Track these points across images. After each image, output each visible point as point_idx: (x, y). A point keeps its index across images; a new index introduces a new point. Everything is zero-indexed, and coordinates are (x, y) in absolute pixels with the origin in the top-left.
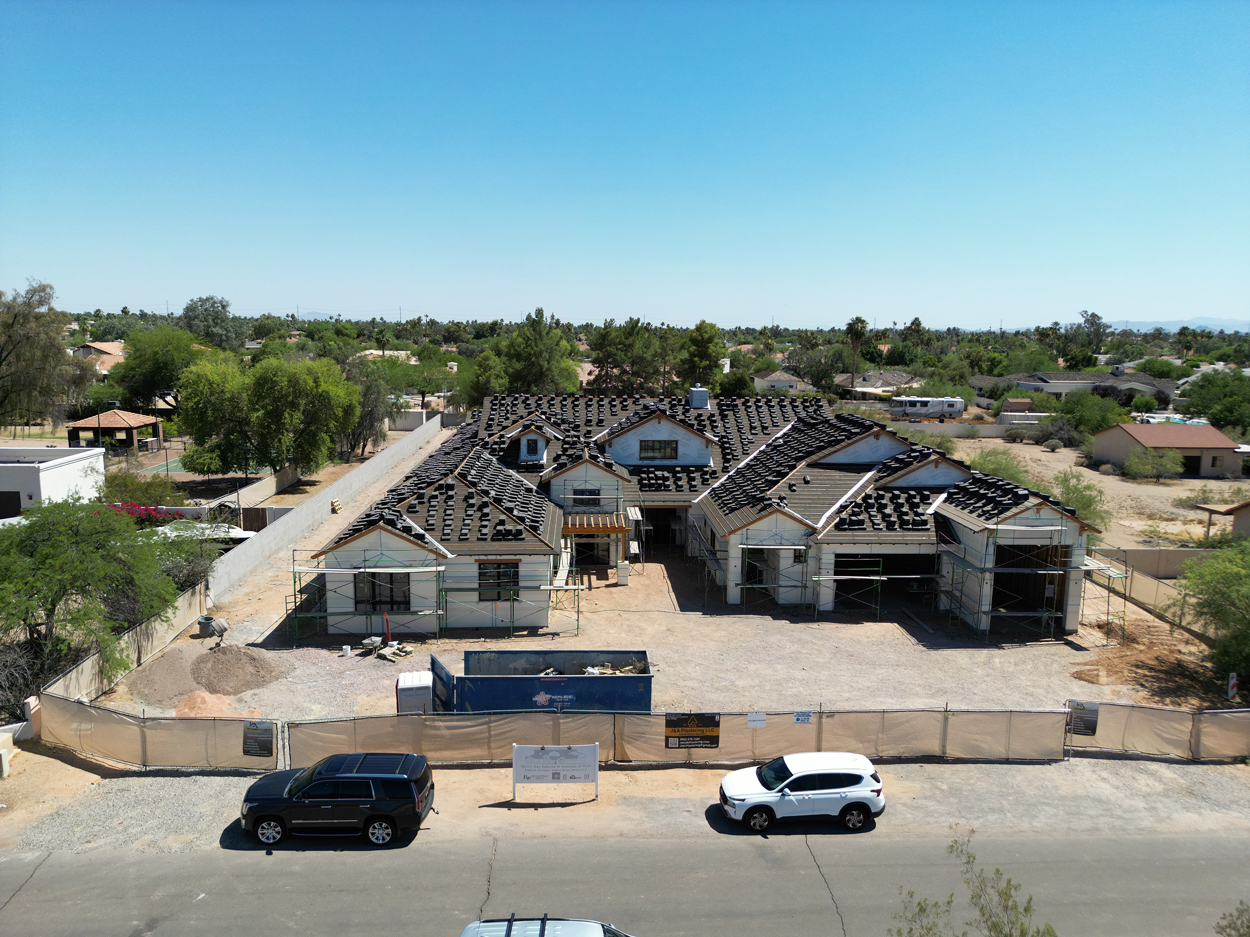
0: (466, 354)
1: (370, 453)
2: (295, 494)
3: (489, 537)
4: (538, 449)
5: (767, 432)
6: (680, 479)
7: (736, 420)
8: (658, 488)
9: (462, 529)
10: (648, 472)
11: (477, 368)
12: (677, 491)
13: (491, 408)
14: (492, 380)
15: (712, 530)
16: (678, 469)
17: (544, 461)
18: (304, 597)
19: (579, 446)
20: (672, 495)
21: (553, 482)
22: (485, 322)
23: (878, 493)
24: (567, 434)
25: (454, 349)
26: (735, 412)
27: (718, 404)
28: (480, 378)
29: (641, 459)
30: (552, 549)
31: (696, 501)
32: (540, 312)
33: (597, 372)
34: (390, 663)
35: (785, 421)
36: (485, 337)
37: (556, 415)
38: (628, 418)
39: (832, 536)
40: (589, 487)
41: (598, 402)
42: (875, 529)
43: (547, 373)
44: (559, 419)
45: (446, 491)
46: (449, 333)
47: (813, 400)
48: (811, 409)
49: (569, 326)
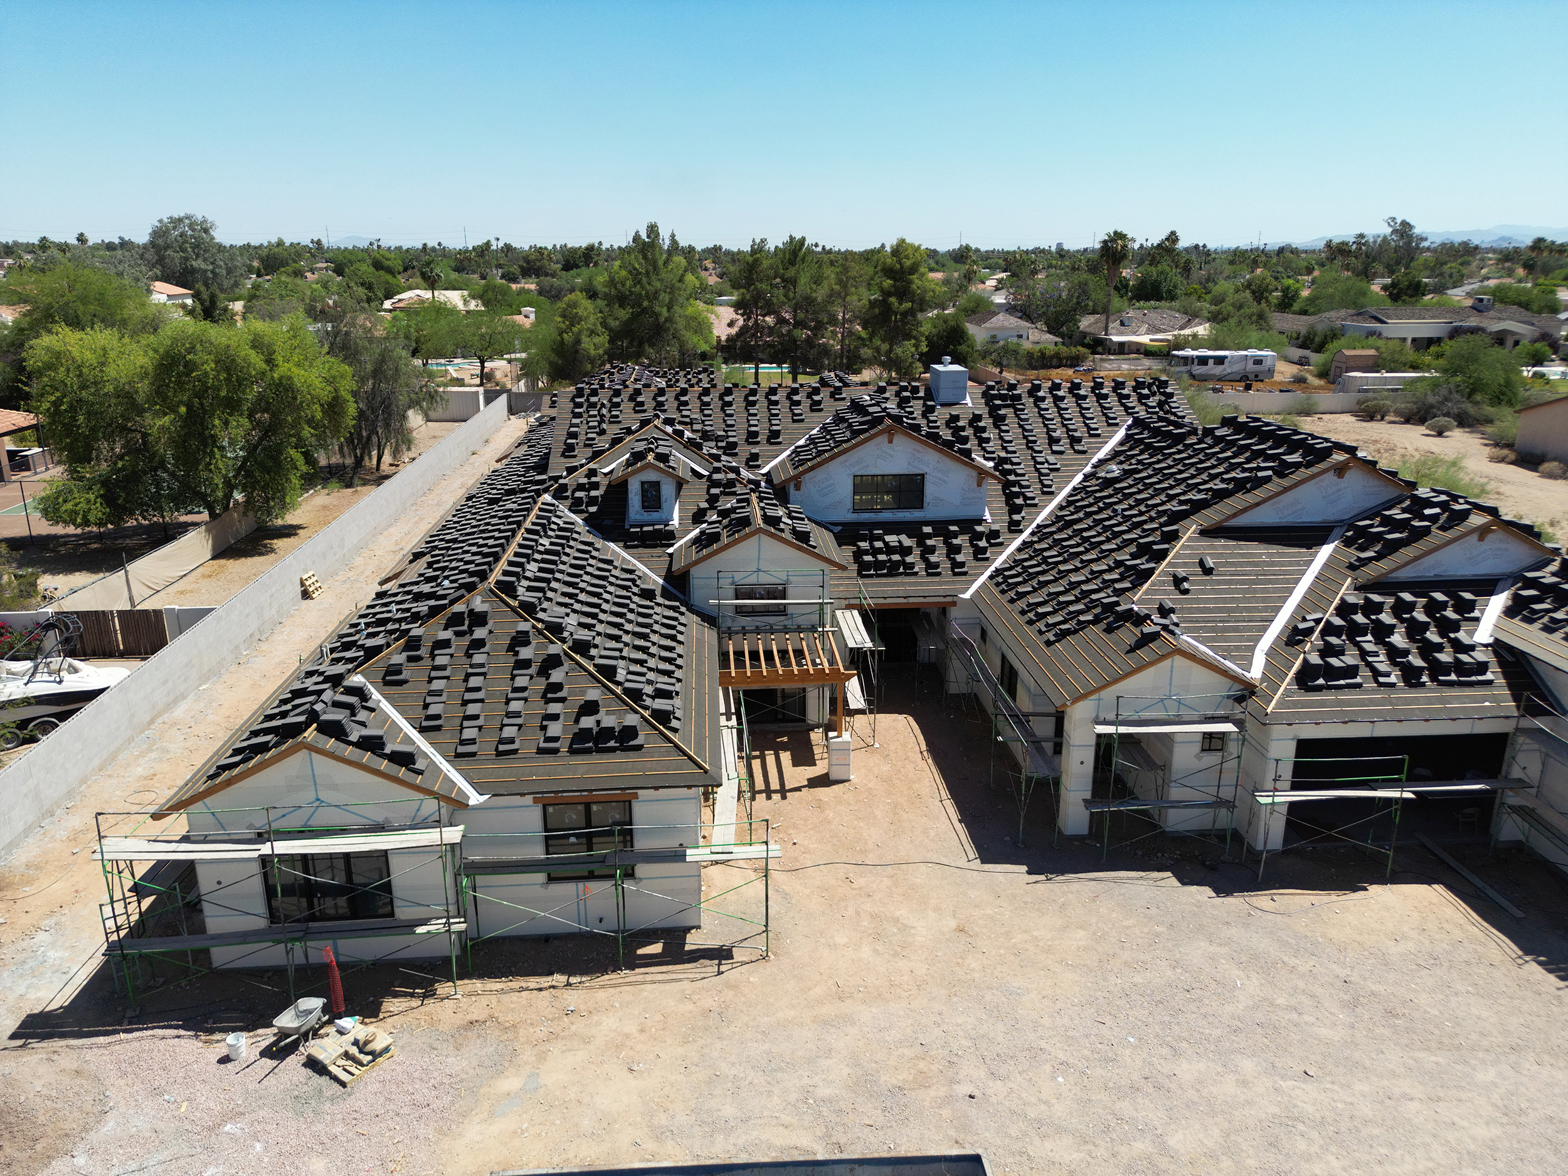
0: (551, 294)
1: (391, 465)
2: (252, 556)
3: (563, 746)
4: (663, 499)
5: (1080, 448)
6: (932, 550)
7: (1021, 426)
8: (893, 570)
9: (503, 726)
10: (873, 538)
11: (559, 319)
12: (929, 574)
13: (573, 412)
14: (585, 339)
15: (1004, 658)
16: (927, 530)
17: (675, 522)
18: (147, 902)
19: (739, 489)
20: (921, 584)
21: (694, 572)
22: (577, 246)
23: (1367, 599)
24: (716, 464)
25: (533, 287)
26: (1016, 410)
27: (985, 395)
28: (565, 335)
29: (855, 511)
30: (706, 772)
31: (967, 596)
32: (653, 229)
33: (741, 322)
34: (336, 1086)
35: (1109, 425)
36: (577, 267)
37: (691, 424)
38: (824, 428)
39: (1295, 704)
40: (765, 579)
41: (766, 397)
42: (1381, 685)
43: (668, 325)
44: (697, 431)
45: (470, 627)
46: (528, 262)
47: (1154, 383)
48: (1153, 402)
49: (691, 249)
